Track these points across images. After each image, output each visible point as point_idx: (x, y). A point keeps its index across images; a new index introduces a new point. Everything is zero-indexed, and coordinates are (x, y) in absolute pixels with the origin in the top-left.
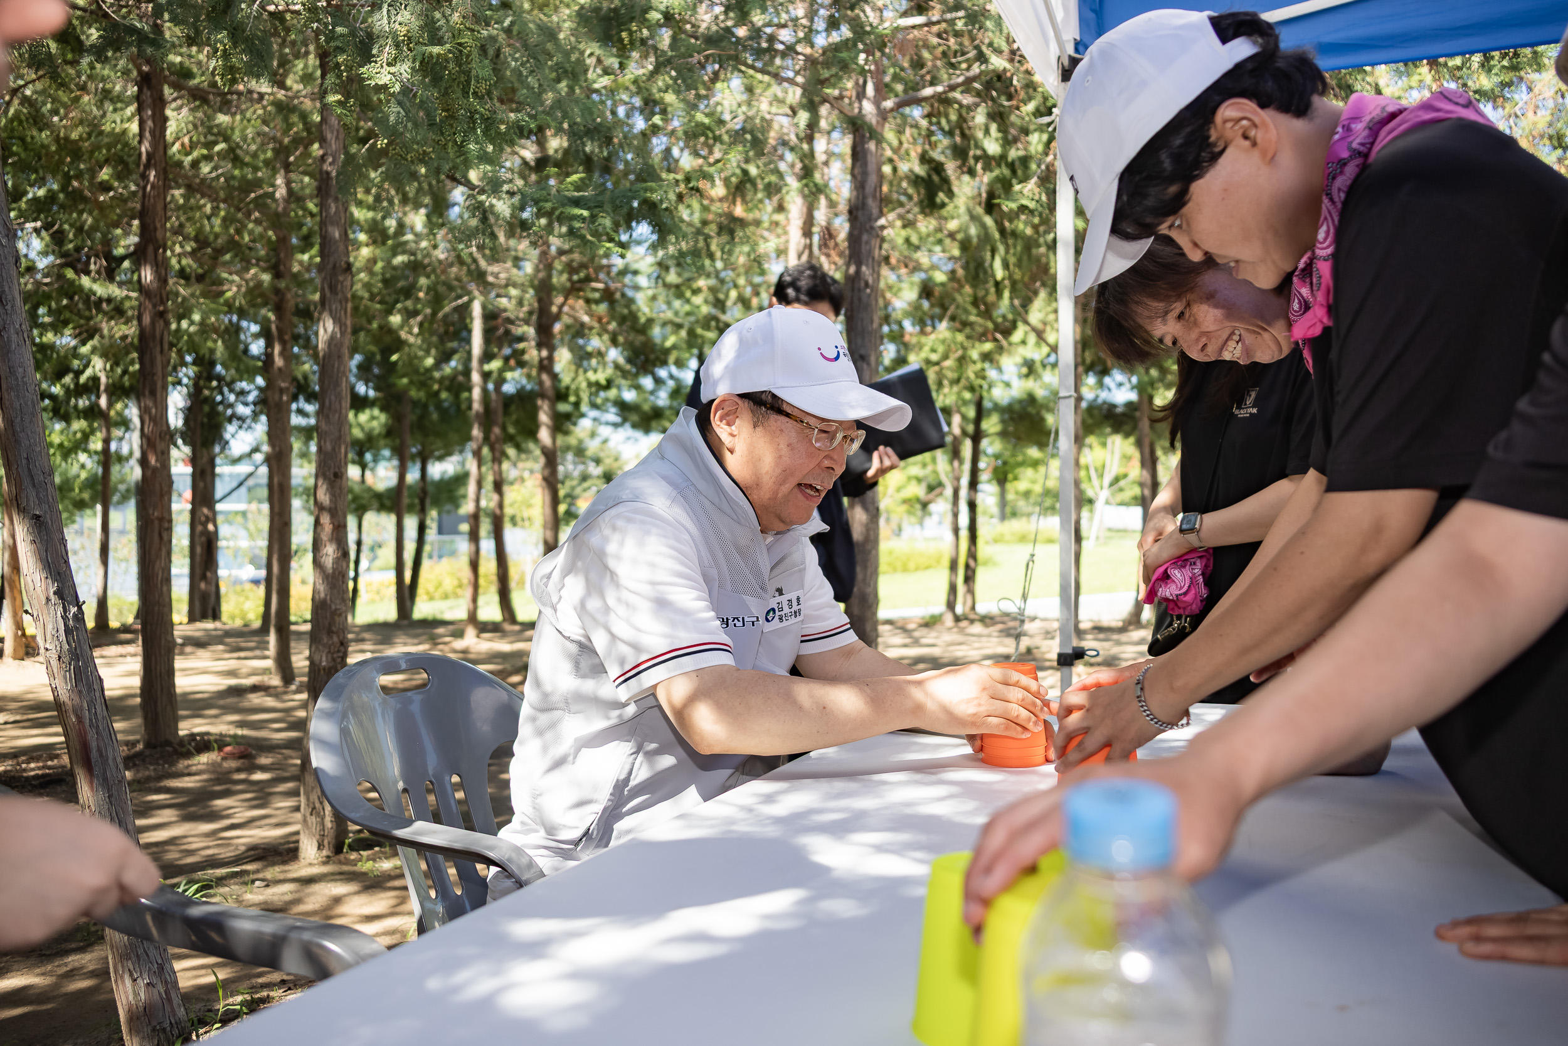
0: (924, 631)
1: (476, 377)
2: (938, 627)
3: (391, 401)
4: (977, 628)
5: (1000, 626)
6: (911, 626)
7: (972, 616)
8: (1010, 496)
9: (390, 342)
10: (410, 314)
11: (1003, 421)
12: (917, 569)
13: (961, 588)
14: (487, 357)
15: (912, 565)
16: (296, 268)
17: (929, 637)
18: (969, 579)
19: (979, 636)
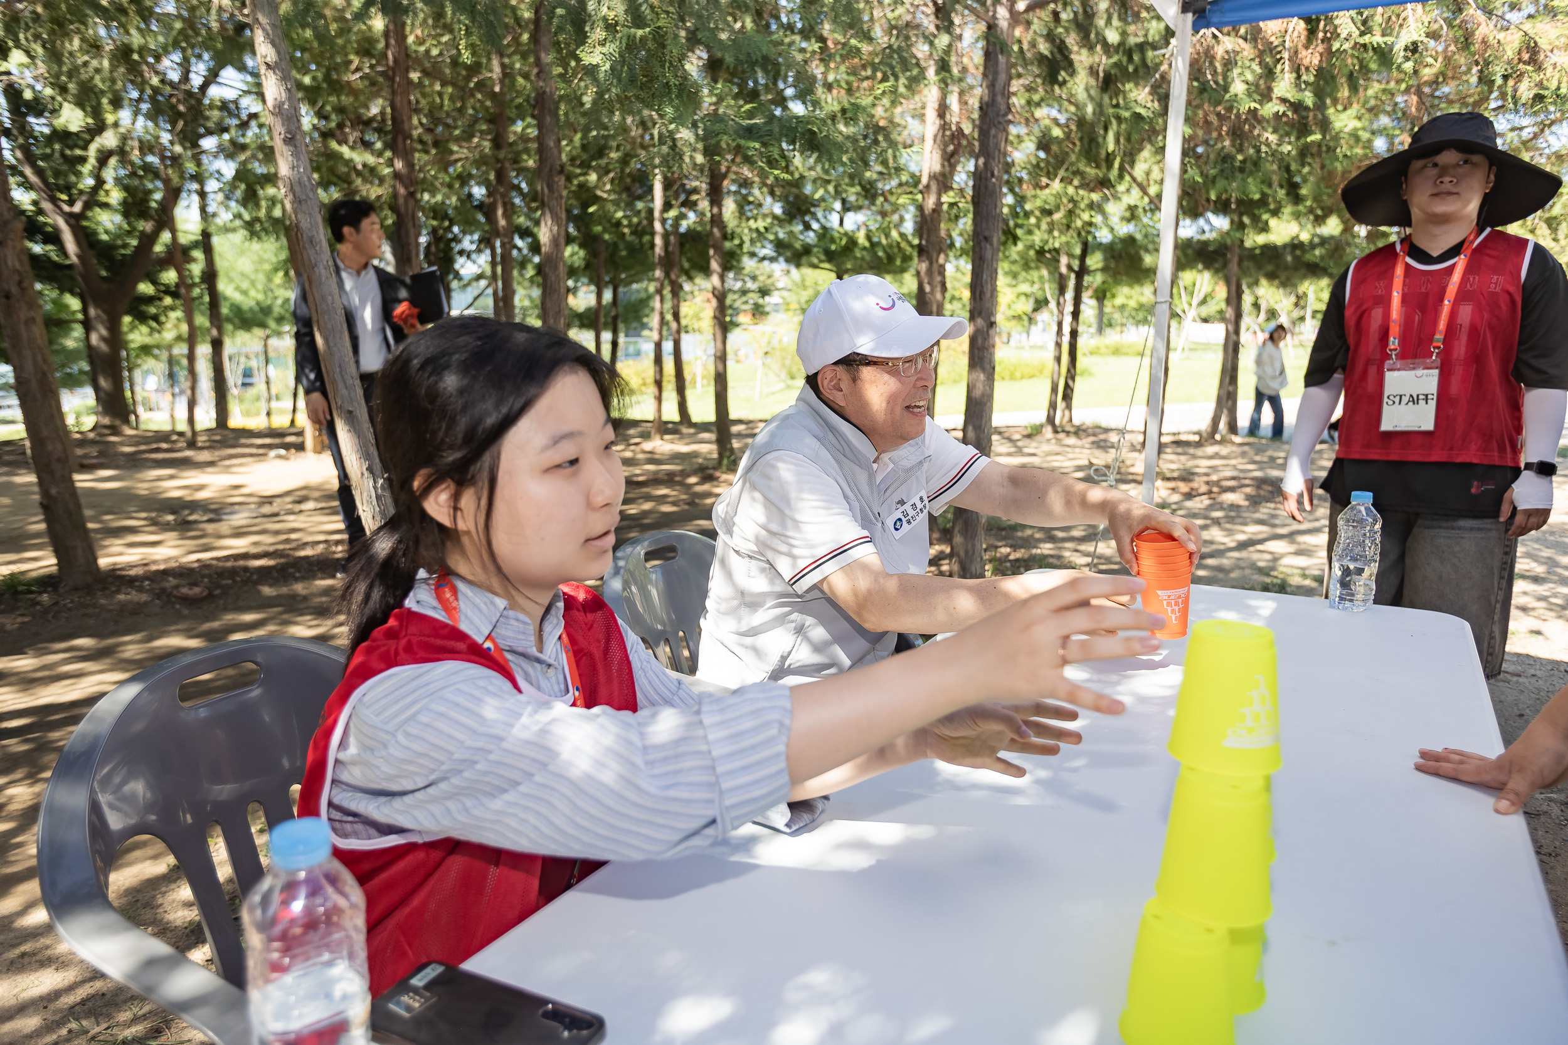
0: (1027, 441)
1: (658, 226)
2: (1039, 438)
3: (588, 241)
4: (1072, 440)
5: (1092, 439)
6: (1016, 437)
7: (1068, 428)
8: (1108, 309)
9: (586, 195)
10: (604, 171)
11: (1106, 259)
12: (1022, 378)
13: (1061, 405)
14: (667, 206)
15: (1018, 374)
16: (512, 138)
17: (1031, 447)
18: (1067, 397)
19: (1074, 447)
